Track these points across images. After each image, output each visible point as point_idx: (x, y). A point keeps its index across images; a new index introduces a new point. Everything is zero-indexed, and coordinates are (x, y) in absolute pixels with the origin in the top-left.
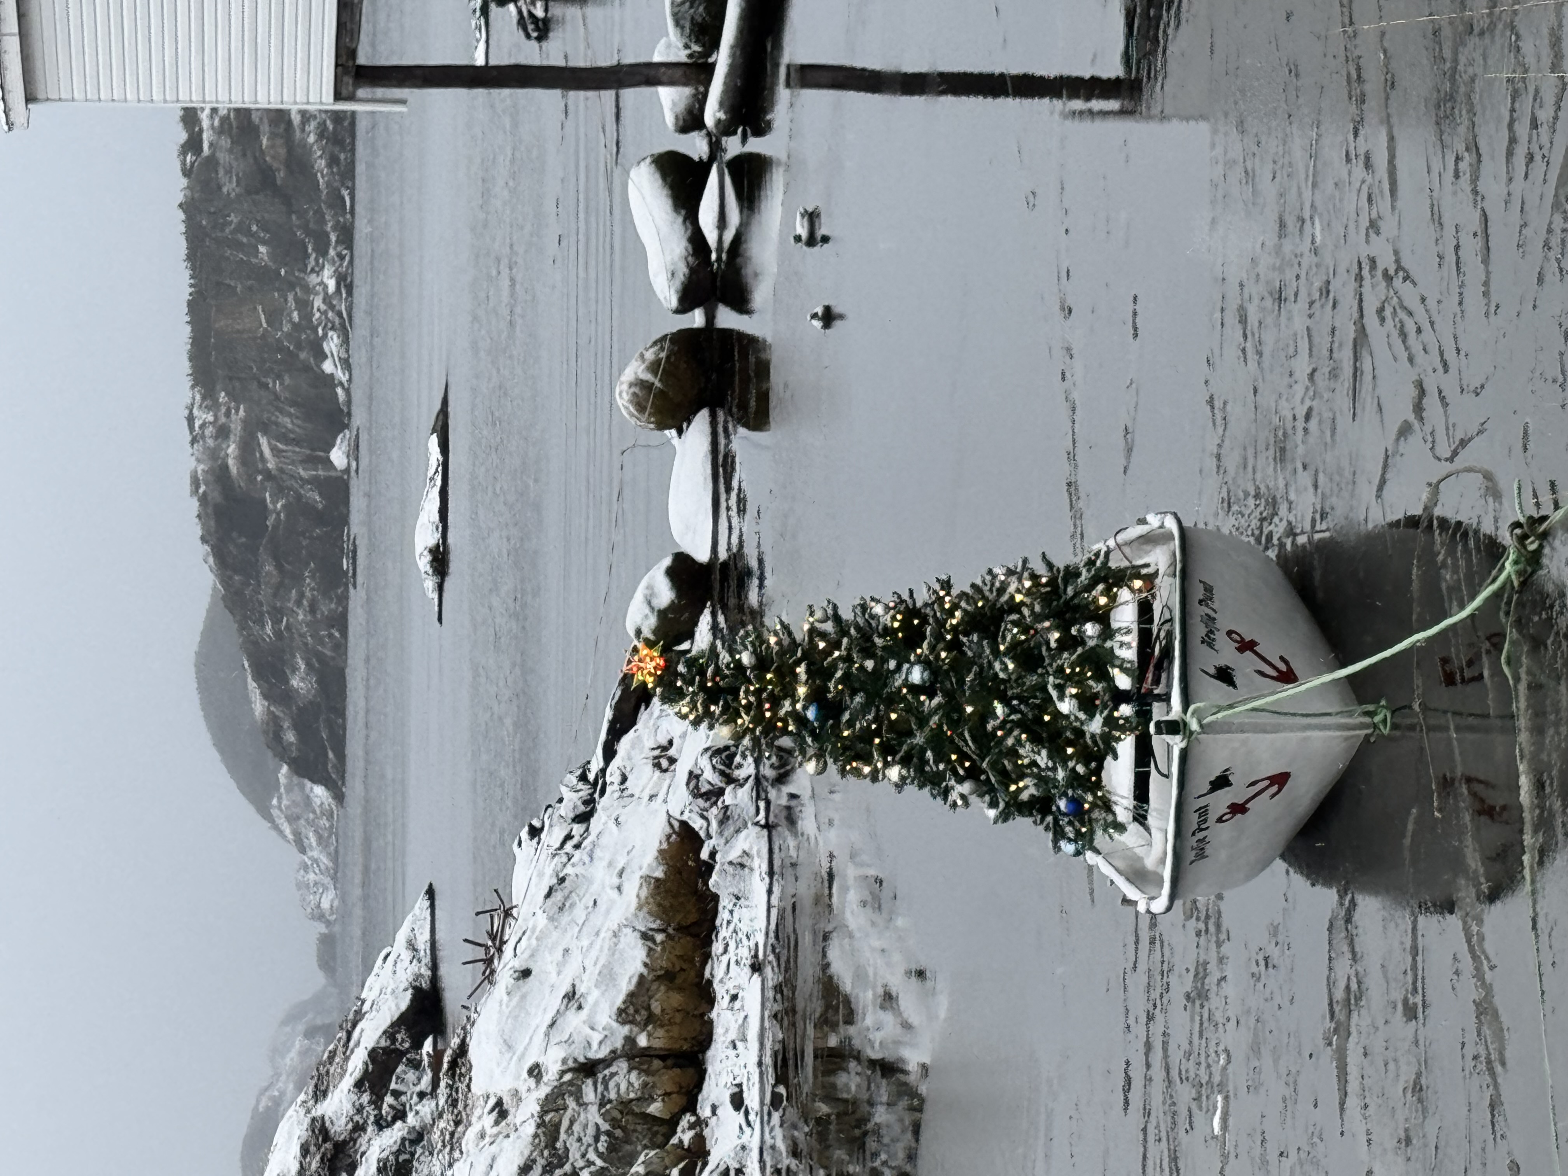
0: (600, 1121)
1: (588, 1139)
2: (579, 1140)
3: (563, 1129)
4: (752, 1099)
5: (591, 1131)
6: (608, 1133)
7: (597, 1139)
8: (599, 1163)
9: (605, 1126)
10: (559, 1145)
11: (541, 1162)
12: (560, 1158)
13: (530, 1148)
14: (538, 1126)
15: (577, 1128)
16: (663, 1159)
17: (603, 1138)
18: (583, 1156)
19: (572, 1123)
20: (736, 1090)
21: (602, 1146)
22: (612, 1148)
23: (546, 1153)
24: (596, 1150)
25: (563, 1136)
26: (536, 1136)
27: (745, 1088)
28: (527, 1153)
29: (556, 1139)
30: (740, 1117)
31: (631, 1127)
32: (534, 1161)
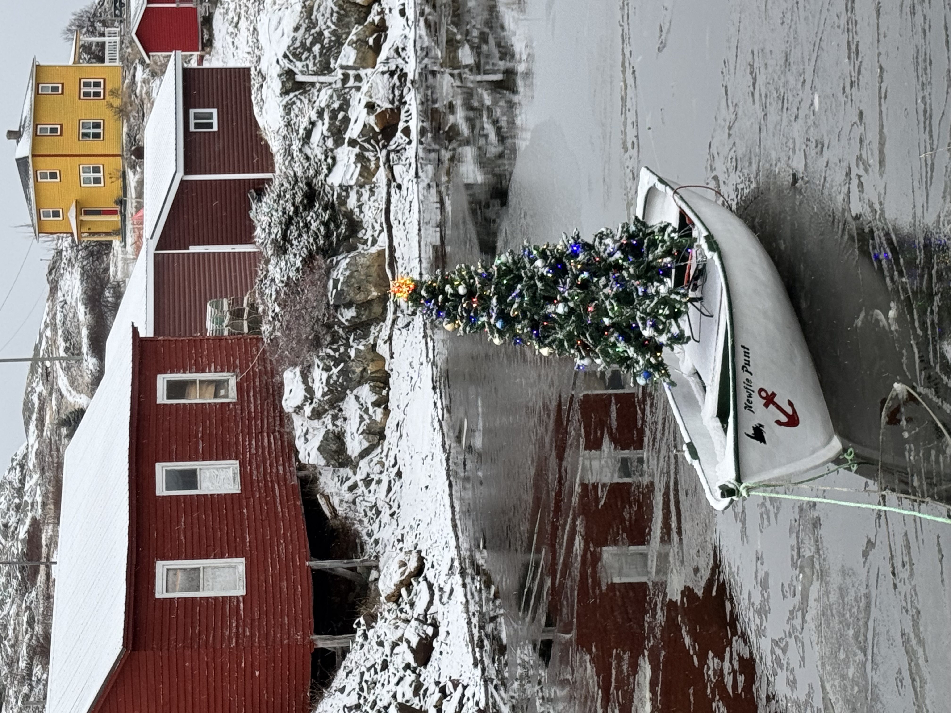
0: (333, 7)
1: (327, 15)
2: (323, 15)
3: (315, 9)
4: (410, 13)
5: (329, 11)
6: (338, 13)
7: (332, 15)
8: (333, 27)
9: (336, 9)
10: (313, 17)
11: (304, 26)
12: (313, 24)
13: (299, 18)
14: (303, 7)
15: (322, 9)
16: (365, 32)
17: (335, 15)
18: (325, 23)
19: (319, 7)
20: (402, 7)
21: (334, 19)
22: (339, 19)
23: (307, 21)
24: (332, 21)
25: (315, 13)
26: (301, 12)
27: (406, 6)
28: (297, 21)
29: (311, 14)
30: (403, 21)
31: (348, 9)
32: (301, 25)
